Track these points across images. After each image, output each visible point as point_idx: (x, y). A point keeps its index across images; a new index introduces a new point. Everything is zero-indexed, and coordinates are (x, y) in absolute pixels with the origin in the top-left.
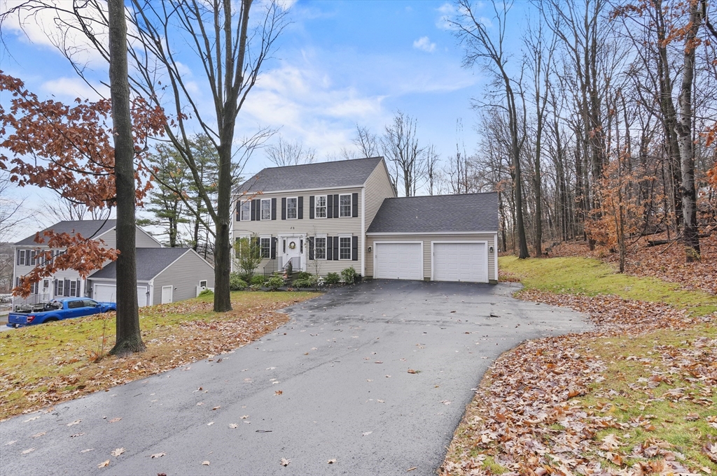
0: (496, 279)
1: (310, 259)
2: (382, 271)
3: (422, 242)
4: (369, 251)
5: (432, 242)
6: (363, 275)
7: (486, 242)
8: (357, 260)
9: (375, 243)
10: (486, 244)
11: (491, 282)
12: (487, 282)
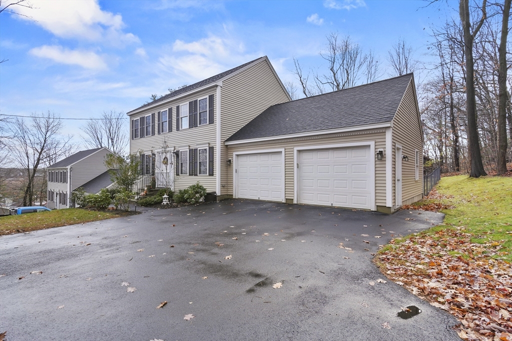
0: (389, 204)
1: (177, 175)
2: (243, 190)
3: (283, 150)
4: (228, 163)
5: (296, 149)
6: (218, 193)
7: (372, 143)
8: (213, 175)
9: (235, 153)
10: (372, 147)
11: (381, 210)
12: (373, 208)
